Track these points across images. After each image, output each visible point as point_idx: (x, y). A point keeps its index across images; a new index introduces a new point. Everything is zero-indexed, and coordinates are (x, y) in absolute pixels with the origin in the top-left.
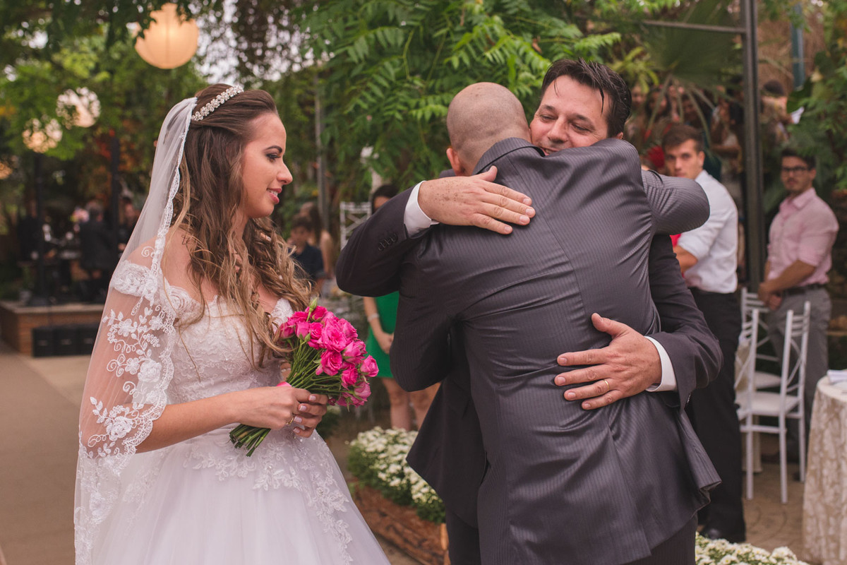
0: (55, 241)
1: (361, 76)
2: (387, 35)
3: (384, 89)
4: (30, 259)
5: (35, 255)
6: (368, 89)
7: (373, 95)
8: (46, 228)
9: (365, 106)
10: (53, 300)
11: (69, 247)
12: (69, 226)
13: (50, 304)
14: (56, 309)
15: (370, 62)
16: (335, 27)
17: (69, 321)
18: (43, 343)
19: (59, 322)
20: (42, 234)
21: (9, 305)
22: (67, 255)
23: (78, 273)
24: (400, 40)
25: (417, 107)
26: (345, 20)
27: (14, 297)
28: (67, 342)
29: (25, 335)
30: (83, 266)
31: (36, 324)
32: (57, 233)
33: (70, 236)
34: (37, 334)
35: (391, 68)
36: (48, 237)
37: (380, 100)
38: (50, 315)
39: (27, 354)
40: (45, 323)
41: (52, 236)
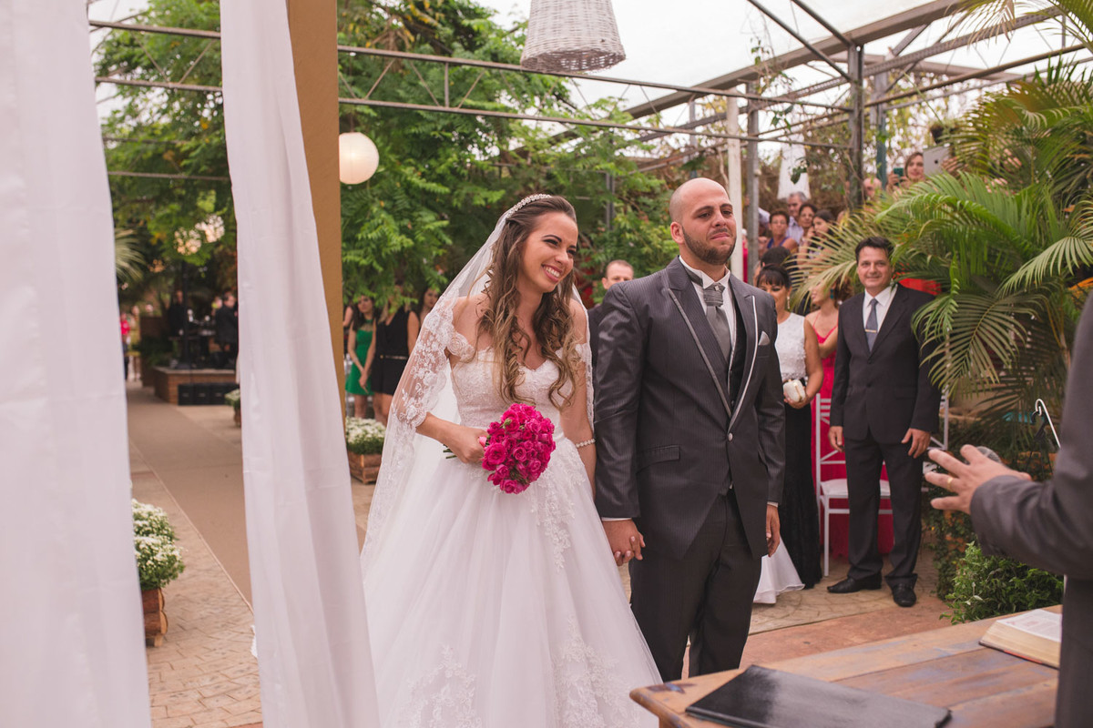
0: (197, 322)
4: (178, 335)
5: (181, 332)
8: (190, 312)
10: (194, 366)
11: (206, 327)
12: (209, 310)
13: (192, 368)
14: (195, 372)
17: (205, 381)
18: (186, 395)
19: (197, 381)
20: (187, 316)
21: (162, 369)
22: (205, 333)
23: (214, 347)
27: (166, 364)
28: (203, 395)
29: (173, 390)
30: (217, 342)
31: (181, 382)
32: (199, 316)
33: (207, 318)
34: (182, 388)
36: (191, 319)
38: (191, 375)
39: (174, 403)
40: (188, 381)
41: (194, 318)
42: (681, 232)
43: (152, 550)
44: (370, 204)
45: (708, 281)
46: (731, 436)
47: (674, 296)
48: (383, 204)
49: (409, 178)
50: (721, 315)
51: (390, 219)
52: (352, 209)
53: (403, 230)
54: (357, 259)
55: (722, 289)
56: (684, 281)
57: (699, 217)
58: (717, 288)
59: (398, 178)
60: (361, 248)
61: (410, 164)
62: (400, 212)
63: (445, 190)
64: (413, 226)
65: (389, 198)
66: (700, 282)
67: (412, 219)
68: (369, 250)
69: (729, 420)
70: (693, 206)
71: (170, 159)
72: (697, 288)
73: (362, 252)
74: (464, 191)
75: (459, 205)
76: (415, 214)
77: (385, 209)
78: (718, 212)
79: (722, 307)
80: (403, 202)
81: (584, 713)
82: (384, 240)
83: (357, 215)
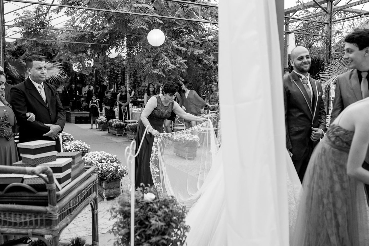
1: (144, 66)
2: (149, 59)
3: (148, 68)
6: (145, 68)
7: (146, 69)
8: (78, 92)
9: (145, 71)
11: (83, 97)
13: (79, 111)
14: (80, 112)
15: (146, 63)
16: (141, 57)
17: (84, 115)
18: (78, 120)
19: (81, 115)
22: (82, 99)
23: (85, 104)
24: (151, 60)
25: (153, 71)
26: (143, 56)
28: (83, 120)
29: (73, 118)
31: (76, 115)
34: (76, 118)
35: (149, 65)
36: (78, 94)
37: (147, 70)
38: (79, 113)
39: (73, 123)
40: (78, 115)
41: (79, 94)
42: (293, 63)
43: (118, 167)
44: (160, 54)
45: (303, 77)
46: (313, 123)
47: (295, 82)
48: (165, 54)
49: (174, 45)
50: (308, 86)
51: (167, 59)
52: (154, 55)
53: (172, 63)
54: (157, 72)
55: (307, 79)
56: (297, 78)
57: (299, 59)
58: (306, 79)
59: (170, 45)
60: (158, 68)
61: (173, 40)
62: (170, 57)
63: (185, 49)
64: (175, 61)
65: (167, 52)
66: (301, 77)
67: (174, 59)
68: (161, 69)
69: (312, 117)
70: (297, 56)
71: (87, 37)
72: (300, 79)
73: (158, 70)
74: (191, 50)
75: (190, 54)
76: (175, 57)
77: (166, 55)
78: (305, 58)
79: (308, 84)
80: (171, 53)
81: (291, 200)
82: (167, 66)
83: (156, 57)
